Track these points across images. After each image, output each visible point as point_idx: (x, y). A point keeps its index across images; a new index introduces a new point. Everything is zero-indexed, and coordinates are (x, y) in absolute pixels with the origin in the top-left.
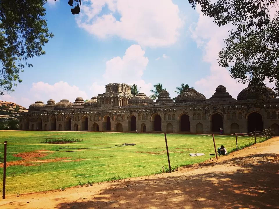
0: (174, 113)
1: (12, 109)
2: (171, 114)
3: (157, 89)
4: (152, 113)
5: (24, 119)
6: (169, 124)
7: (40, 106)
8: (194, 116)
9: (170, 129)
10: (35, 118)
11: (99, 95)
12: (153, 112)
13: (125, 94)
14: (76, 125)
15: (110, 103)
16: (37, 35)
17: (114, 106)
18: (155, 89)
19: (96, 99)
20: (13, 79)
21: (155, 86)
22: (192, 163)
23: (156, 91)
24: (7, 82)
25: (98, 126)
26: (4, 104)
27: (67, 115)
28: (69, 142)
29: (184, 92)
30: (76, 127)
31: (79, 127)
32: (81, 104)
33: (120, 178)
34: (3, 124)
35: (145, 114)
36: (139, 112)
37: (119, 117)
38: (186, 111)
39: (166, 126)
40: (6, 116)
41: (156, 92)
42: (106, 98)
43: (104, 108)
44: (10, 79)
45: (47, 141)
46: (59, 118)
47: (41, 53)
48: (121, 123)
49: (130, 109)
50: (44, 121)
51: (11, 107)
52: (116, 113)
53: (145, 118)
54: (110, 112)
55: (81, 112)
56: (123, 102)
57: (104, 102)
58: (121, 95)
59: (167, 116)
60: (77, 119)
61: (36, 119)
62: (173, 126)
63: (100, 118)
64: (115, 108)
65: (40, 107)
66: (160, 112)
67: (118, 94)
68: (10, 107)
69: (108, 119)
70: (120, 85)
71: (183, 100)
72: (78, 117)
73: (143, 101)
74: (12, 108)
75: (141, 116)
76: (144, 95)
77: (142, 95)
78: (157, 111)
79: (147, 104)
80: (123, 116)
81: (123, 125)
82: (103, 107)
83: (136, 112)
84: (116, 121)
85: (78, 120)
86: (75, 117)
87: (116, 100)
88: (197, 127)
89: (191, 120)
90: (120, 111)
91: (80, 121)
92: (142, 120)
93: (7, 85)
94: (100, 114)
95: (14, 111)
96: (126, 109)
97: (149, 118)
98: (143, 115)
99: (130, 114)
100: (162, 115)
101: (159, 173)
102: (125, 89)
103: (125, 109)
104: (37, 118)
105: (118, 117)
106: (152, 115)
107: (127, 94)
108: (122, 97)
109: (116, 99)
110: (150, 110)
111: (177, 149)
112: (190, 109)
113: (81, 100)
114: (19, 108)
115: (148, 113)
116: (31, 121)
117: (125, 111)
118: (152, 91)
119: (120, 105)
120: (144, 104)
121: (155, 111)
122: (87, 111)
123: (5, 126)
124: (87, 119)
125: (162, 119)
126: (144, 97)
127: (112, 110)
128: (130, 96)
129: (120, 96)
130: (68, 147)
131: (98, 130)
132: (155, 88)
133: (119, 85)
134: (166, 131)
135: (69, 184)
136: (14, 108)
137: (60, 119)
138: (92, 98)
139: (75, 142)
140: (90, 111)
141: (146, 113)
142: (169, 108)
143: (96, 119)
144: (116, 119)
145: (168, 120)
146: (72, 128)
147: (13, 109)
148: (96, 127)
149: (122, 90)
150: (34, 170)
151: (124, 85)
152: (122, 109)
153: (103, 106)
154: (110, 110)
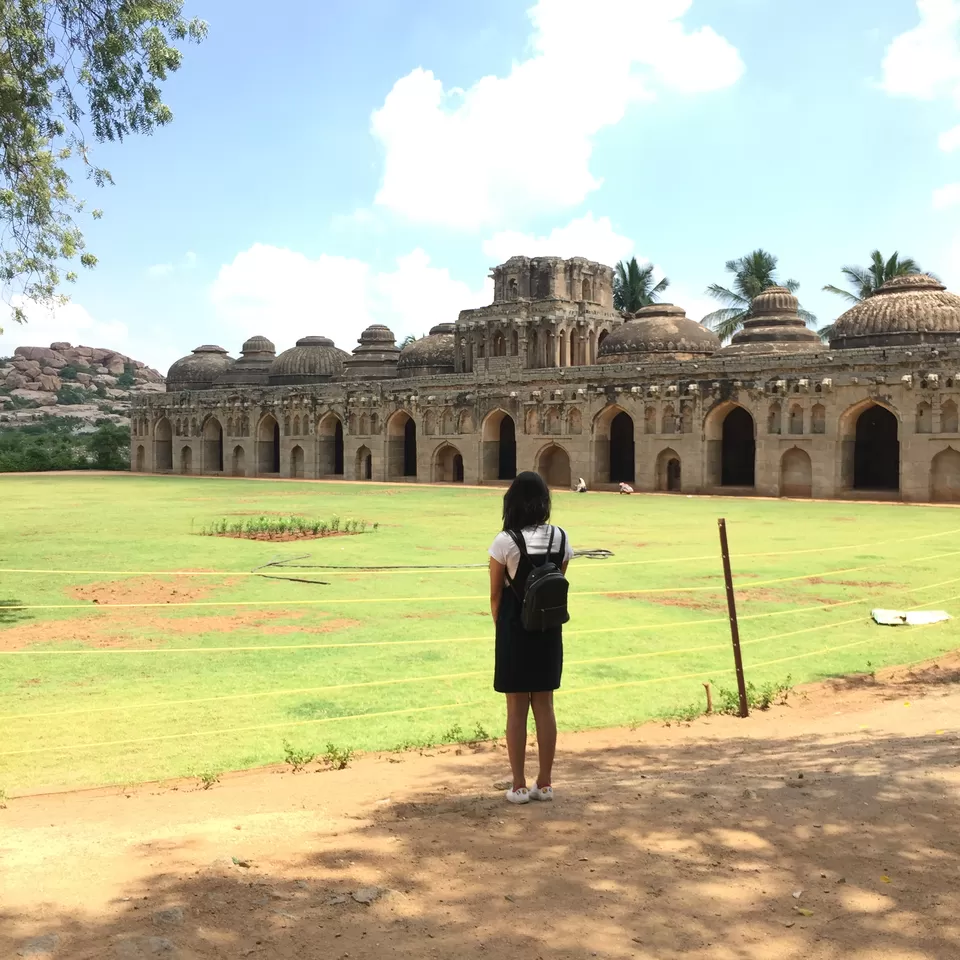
0: (821, 402)
1: (108, 378)
2: (807, 403)
3: (742, 280)
4: (710, 401)
5: (150, 424)
6: (794, 456)
7: (214, 365)
8: (921, 413)
9: (796, 476)
10: (194, 420)
11: (465, 314)
12: (718, 395)
13: (582, 311)
14: (364, 454)
15: (516, 353)
16: (131, 31)
17: (533, 367)
18: (729, 281)
19: (450, 332)
20: (58, 251)
21: (731, 266)
22: (870, 664)
23: (735, 291)
24: (33, 265)
25: (458, 460)
26: (78, 355)
27: (326, 408)
28: (317, 532)
29: (879, 292)
30: (363, 464)
31: (376, 462)
32: (383, 356)
33: (486, 736)
34: (66, 444)
35: (676, 404)
36: (650, 395)
37: (554, 419)
38: (883, 391)
39: (778, 464)
40: (86, 407)
41: (737, 297)
42: (493, 330)
43: (486, 378)
44: (42, 248)
45: (224, 527)
46: (292, 421)
47: (152, 117)
48: (567, 446)
49: (606, 379)
50: (229, 434)
51: (106, 370)
52: (539, 402)
53: (678, 423)
54: (513, 394)
55: (382, 395)
56: (576, 345)
57: (487, 347)
58: (567, 315)
59: (785, 415)
60: (368, 427)
61: (198, 423)
62: (814, 465)
63: (468, 422)
64: (537, 377)
65: (214, 374)
66: (750, 395)
67: (552, 310)
68: (99, 370)
69: (506, 427)
70: (561, 266)
71: (868, 333)
72: (374, 417)
73: (668, 345)
74: (110, 373)
75: (658, 417)
76: (673, 314)
77: (665, 314)
78: (736, 388)
79: (688, 357)
80: (574, 411)
81: (573, 456)
82: (481, 373)
83: (634, 395)
84: (541, 436)
85: (373, 432)
86: (358, 418)
87: (541, 337)
88: (934, 470)
89: (905, 434)
90: (558, 392)
91: (379, 433)
92: (664, 432)
93: (37, 277)
94: (469, 404)
95: (118, 385)
96: (589, 381)
97: (696, 423)
98: (669, 409)
99: (607, 405)
100: (760, 413)
101: (690, 717)
102: (585, 283)
103: (580, 381)
104: (203, 418)
105: (549, 420)
106: (711, 408)
107: (592, 308)
108: (569, 322)
109: (541, 332)
110: (700, 383)
111: (815, 581)
112: (906, 378)
113: (383, 339)
114: (138, 375)
115: (691, 397)
116: (178, 434)
117: (581, 391)
118: (717, 290)
119: (558, 363)
120: (670, 358)
121: (727, 390)
122: (410, 390)
123: (77, 452)
124: (410, 427)
125: (761, 428)
126: (677, 324)
127: (525, 384)
128: (605, 318)
129: (560, 319)
130: (308, 556)
131: (459, 477)
132: (733, 276)
133: (555, 263)
134: (776, 486)
135: (246, 754)
136: (116, 376)
137: (296, 424)
138: (434, 331)
139: (346, 531)
140: (424, 388)
141: (682, 401)
142: (794, 375)
143: (450, 425)
144: (541, 426)
145: (792, 431)
146: (349, 466)
147: (114, 378)
148: (450, 464)
149: (570, 289)
150: (124, 667)
151: (581, 267)
152: (568, 381)
153: (479, 365)
154: (514, 383)
